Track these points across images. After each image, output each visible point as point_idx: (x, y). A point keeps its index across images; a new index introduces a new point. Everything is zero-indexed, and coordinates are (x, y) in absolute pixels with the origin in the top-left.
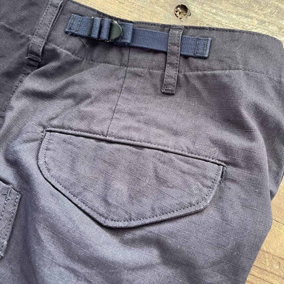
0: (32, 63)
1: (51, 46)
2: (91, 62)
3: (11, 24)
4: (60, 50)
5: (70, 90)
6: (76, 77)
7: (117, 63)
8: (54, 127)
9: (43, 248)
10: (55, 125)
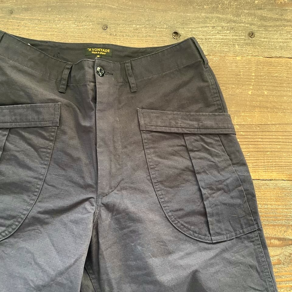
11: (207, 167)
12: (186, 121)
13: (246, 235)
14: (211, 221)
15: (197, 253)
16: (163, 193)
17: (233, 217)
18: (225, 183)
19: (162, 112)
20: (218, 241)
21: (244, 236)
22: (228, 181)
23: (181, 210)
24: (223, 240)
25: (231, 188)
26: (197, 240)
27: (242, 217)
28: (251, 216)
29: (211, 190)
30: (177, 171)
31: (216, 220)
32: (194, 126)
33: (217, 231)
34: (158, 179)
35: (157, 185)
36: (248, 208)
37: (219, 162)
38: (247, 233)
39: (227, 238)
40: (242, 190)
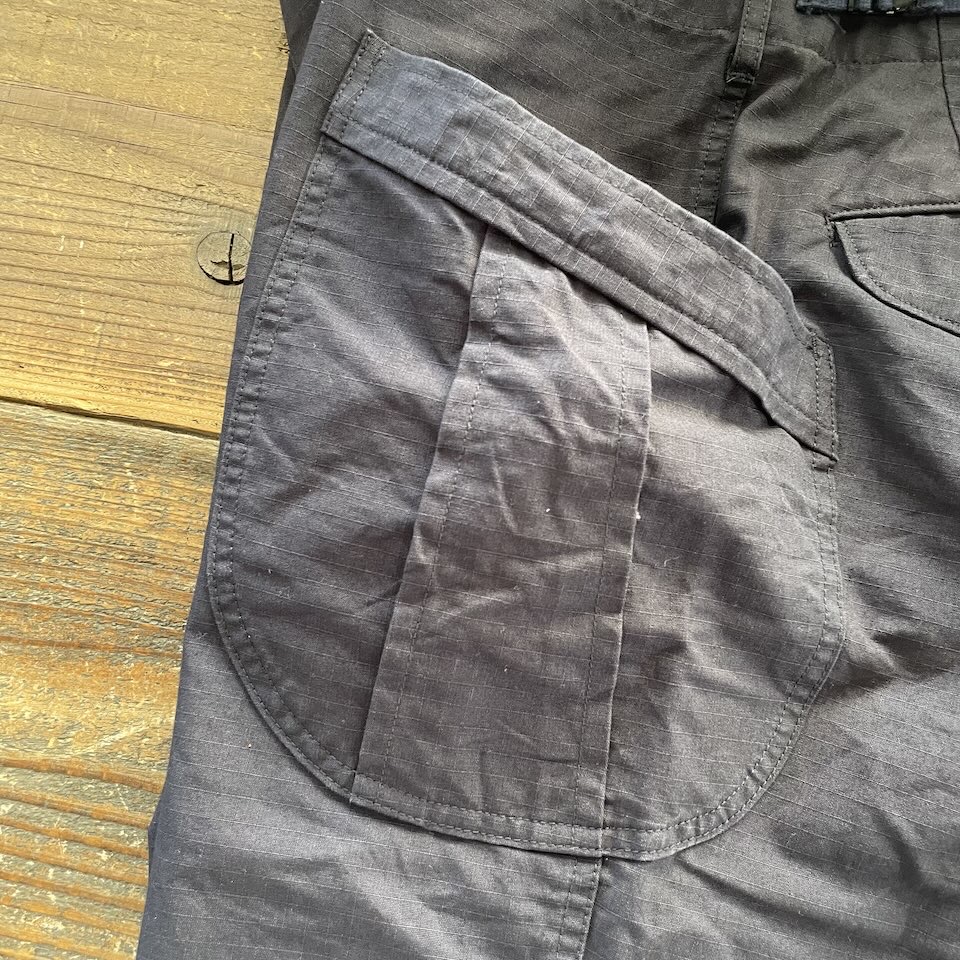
0: (734, 91)
1: (779, 44)
2: (852, 66)
3: (665, 15)
4: (798, 49)
5: (845, 130)
6: (846, 101)
7: (913, 56)
8: (848, 210)
9: (934, 417)
10: (849, 205)
11: (508, 441)
12: (536, 168)
13: (534, 856)
14: (382, 703)
15: (245, 802)
16: (250, 461)
17: (509, 737)
18: (549, 566)
19: (444, 74)
20: (378, 808)
21: (518, 854)
22: (569, 564)
23: (277, 576)
24: (403, 817)
25: (564, 598)
26: (283, 746)
27: (553, 761)
28: (600, 777)
29: (460, 562)
30: (357, 388)
31: (414, 711)
32: (557, 218)
33: (396, 763)
34: (264, 387)
35: (247, 412)
36: (605, 732)
37: (584, 447)
38: (544, 847)
39: (430, 818)
40: (612, 634)
